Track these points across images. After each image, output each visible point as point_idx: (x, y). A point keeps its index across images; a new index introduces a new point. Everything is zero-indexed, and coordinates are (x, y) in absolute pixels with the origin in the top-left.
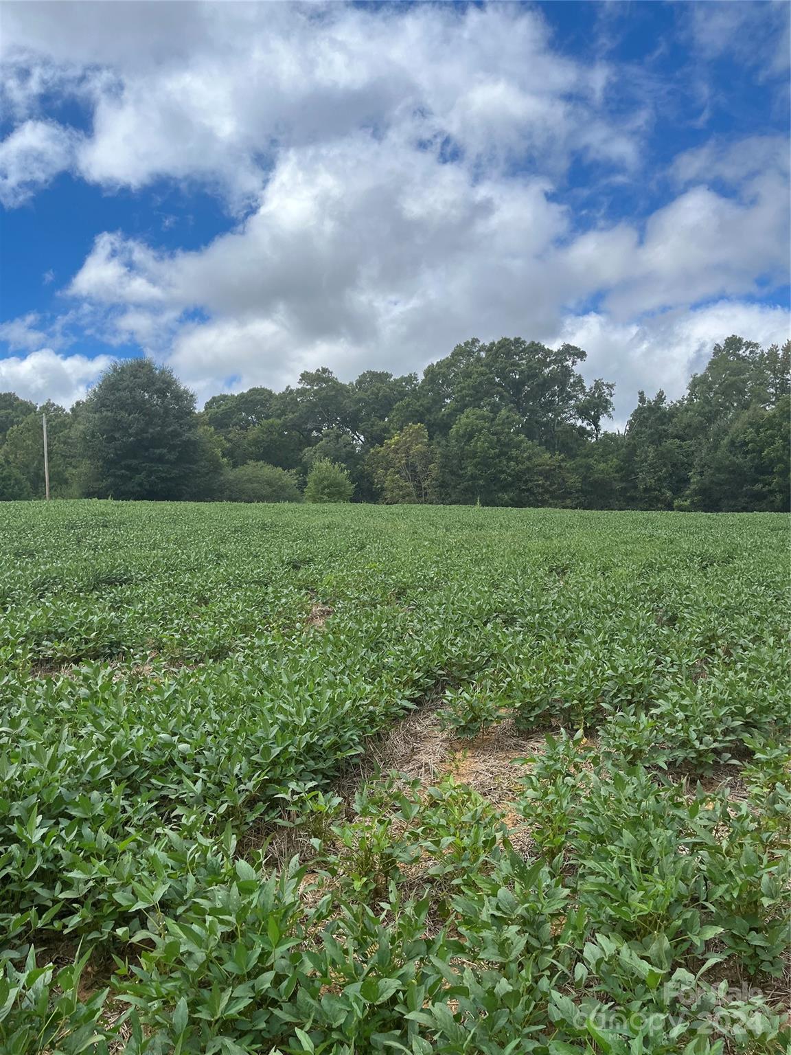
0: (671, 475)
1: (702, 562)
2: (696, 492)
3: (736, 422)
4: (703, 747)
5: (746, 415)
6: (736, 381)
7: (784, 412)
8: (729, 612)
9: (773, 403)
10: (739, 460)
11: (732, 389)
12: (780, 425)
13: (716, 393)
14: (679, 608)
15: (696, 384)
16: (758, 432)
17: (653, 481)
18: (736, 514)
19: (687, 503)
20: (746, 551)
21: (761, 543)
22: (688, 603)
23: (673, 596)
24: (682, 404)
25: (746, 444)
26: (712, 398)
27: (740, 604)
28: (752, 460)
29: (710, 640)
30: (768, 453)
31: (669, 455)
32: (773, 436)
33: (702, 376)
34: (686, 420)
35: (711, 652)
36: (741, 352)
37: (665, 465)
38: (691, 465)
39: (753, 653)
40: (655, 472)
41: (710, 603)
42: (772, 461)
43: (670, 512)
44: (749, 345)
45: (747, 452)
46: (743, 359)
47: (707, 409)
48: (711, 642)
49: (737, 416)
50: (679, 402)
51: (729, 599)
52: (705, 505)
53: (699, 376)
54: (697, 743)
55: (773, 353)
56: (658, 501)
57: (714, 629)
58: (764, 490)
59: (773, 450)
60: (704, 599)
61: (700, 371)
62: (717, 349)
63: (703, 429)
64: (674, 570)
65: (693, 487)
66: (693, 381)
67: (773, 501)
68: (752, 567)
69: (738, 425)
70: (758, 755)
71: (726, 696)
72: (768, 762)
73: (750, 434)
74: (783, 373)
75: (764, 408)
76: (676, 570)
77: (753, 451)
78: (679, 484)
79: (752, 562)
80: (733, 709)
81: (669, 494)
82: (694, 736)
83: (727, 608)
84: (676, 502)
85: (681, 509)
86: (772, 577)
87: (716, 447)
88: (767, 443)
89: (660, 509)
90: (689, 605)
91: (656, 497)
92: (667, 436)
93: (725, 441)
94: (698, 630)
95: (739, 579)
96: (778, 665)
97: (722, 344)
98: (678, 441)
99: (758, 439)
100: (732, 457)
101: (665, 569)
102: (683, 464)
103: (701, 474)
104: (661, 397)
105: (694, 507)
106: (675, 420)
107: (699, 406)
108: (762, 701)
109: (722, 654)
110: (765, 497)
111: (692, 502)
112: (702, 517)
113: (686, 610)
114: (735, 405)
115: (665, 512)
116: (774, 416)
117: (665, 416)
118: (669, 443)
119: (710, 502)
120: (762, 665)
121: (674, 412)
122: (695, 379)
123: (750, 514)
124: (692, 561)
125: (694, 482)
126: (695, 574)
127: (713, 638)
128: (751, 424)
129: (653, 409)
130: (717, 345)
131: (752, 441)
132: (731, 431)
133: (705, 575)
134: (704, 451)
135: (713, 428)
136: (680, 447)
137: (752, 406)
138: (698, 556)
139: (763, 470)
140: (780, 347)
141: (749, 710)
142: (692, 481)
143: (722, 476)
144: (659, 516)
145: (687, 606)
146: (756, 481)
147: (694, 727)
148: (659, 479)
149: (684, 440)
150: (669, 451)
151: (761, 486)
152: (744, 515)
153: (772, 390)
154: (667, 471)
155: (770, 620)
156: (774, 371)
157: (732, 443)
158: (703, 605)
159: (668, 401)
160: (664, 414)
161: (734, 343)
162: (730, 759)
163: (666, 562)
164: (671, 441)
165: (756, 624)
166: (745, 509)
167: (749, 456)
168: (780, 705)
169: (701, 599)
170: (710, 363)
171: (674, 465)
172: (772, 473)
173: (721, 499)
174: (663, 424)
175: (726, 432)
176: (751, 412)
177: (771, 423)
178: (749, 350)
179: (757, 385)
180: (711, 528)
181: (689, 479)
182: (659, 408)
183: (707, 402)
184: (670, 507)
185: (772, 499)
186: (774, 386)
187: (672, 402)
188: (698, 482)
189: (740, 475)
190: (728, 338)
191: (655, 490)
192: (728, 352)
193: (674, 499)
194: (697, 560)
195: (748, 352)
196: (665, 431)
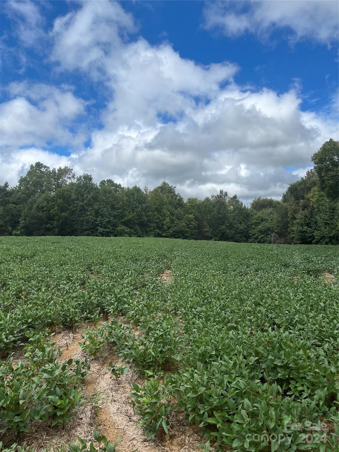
0: (11, 220)
1: (21, 258)
2: (23, 228)
3: (39, 199)
4: (8, 341)
5: (43, 196)
6: (40, 181)
7: (58, 196)
8: (29, 279)
9: (54, 192)
10: (41, 214)
11: (38, 184)
12: (57, 200)
13: (31, 185)
14: (7, 279)
15: (22, 181)
16: (48, 203)
17: (2, 222)
18: (39, 237)
19: (19, 232)
20: (41, 253)
21: (47, 249)
22: (11, 277)
23: (5, 274)
24: (16, 188)
25: (43, 207)
26: (29, 187)
27: (34, 275)
28: (46, 214)
29: (19, 292)
30: (52, 212)
31: (10, 211)
32: (54, 205)
33: (25, 177)
34: (18, 196)
35: (19, 298)
36: (42, 169)
37: (8, 215)
38: (20, 216)
39: (36, 296)
40: (4, 218)
41: (21, 276)
42: (53, 215)
43: (10, 236)
44: (45, 167)
45: (44, 211)
46: (43, 172)
47: (27, 192)
48: (20, 293)
49: (40, 196)
50: (15, 188)
51: (30, 274)
52: (26, 233)
53: (23, 177)
54: (5, 340)
55: (54, 171)
56: (5, 231)
57: (21, 287)
58: (51, 227)
59: (54, 211)
60: (19, 275)
61: (24, 175)
62: (32, 167)
63: (25, 200)
64: (8, 263)
65: (21, 225)
66: (21, 179)
67: (55, 231)
68: (42, 259)
69: (40, 200)
70: (31, 339)
71: (20, 317)
72: (35, 341)
73: (45, 204)
74: (58, 180)
75: (51, 193)
76: (9, 263)
77: (46, 211)
78: (15, 224)
79: (42, 257)
80: (23, 321)
81: (10, 228)
82: (4, 337)
83: (28, 278)
84: (14, 232)
85: (16, 235)
86: (49, 263)
87: (31, 208)
88: (52, 207)
89: (6, 235)
90: (12, 278)
91: (4, 230)
92: (9, 203)
93: (35, 206)
94: (14, 289)
95: (35, 265)
96: (45, 299)
97: (34, 165)
98: (14, 205)
99: (48, 206)
100: (38, 213)
101: (4, 263)
102: (17, 215)
103: (25, 220)
104: (6, 185)
105: (22, 234)
106: (13, 196)
107: (23, 190)
108: (36, 315)
109: (24, 298)
110: (52, 230)
111: (21, 232)
112: (25, 238)
113: (10, 280)
114: (39, 191)
115: (7, 237)
116: (54, 197)
117: (8, 194)
118: (11, 206)
119: (29, 232)
120: (39, 300)
121: (12, 192)
122: (22, 178)
123: (45, 237)
124: (16, 258)
125: (22, 223)
126: (17, 264)
127: (21, 292)
128: (46, 200)
129: (2, 190)
130: (32, 165)
131: (46, 206)
132: (37, 202)
133: (21, 264)
134: (26, 210)
135: (30, 200)
136: (15, 207)
137: (46, 192)
138: (20, 256)
139: (51, 218)
140: (56, 170)
141: (30, 320)
142: (21, 222)
143: (34, 221)
144: (4, 239)
145: (11, 279)
146: (47, 223)
147: (4, 333)
148: (6, 221)
149: (17, 205)
150: (10, 209)
151: (49, 225)
152: (43, 237)
153: (54, 187)
154: (9, 218)
155: (45, 281)
156: (55, 179)
157: (38, 207)
158: (18, 278)
159: (10, 187)
160: (8, 192)
161: (39, 165)
162: (20, 343)
163: (4, 259)
164: (11, 205)
165: (39, 283)
166: (43, 235)
167: (45, 213)
168: (43, 316)
169: (17, 275)
170: (28, 172)
171: (12, 216)
172: (54, 220)
173: (33, 230)
174: (7, 197)
175: (35, 202)
176: (45, 194)
177: (53, 199)
178: (45, 169)
179: (48, 183)
180: (28, 243)
181: (19, 222)
182: (5, 190)
183: (28, 189)
184: (11, 234)
185: (54, 230)
186: (54, 185)
187: (11, 188)
188: (23, 223)
189: (41, 220)
190: (37, 163)
191: (4, 226)
192: (37, 168)
193: (13, 230)
194: (19, 257)
195: (45, 170)
196: (8, 200)
